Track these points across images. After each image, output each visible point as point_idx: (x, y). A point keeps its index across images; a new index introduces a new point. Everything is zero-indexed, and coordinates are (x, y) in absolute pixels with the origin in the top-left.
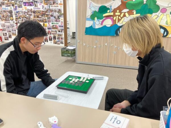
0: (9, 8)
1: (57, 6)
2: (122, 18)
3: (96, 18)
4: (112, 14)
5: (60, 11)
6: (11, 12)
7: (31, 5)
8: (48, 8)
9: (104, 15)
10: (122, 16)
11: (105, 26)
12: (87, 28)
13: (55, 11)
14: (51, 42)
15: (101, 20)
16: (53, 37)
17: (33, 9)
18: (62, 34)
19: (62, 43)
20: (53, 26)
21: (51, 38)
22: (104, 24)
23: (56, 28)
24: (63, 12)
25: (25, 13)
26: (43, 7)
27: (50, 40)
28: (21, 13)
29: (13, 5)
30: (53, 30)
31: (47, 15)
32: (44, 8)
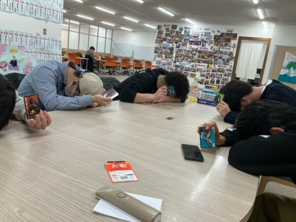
0: (171, 45)
1: (229, 49)
3: (292, 68)
5: (231, 53)
6: (172, 49)
7: (198, 44)
8: (218, 49)
13: (226, 53)
16: (217, 81)
17: (199, 49)
18: (228, 79)
20: (220, 69)
23: (223, 71)
24: (234, 55)
25: (189, 51)
26: (212, 47)
28: (183, 51)
29: (176, 43)
30: (218, 73)
31: (215, 57)
32: (213, 49)
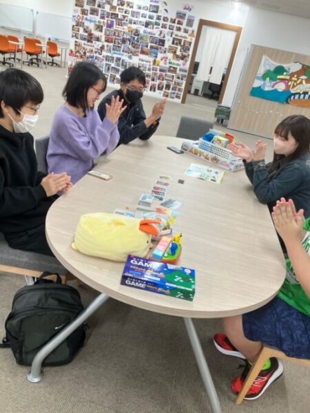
1: (185, 37)
2: (297, 84)
3: (268, 79)
4: (288, 77)
9: (279, 77)
10: (298, 82)
11: (276, 90)
12: (253, 88)
14: (160, 93)
15: (274, 82)
16: (166, 85)
17: (142, 33)
18: (182, 84)
19: (178, 97)
20: (171, 67)
21: (161, 86)
22: (276, 87)
23: (174, 71)
26: (161, 32)
27: (159, 89)
30: (168, 73)
